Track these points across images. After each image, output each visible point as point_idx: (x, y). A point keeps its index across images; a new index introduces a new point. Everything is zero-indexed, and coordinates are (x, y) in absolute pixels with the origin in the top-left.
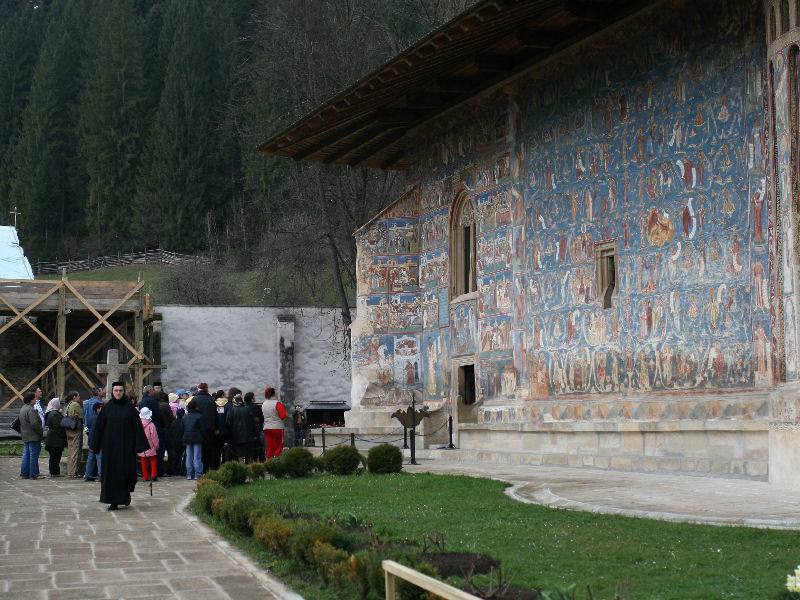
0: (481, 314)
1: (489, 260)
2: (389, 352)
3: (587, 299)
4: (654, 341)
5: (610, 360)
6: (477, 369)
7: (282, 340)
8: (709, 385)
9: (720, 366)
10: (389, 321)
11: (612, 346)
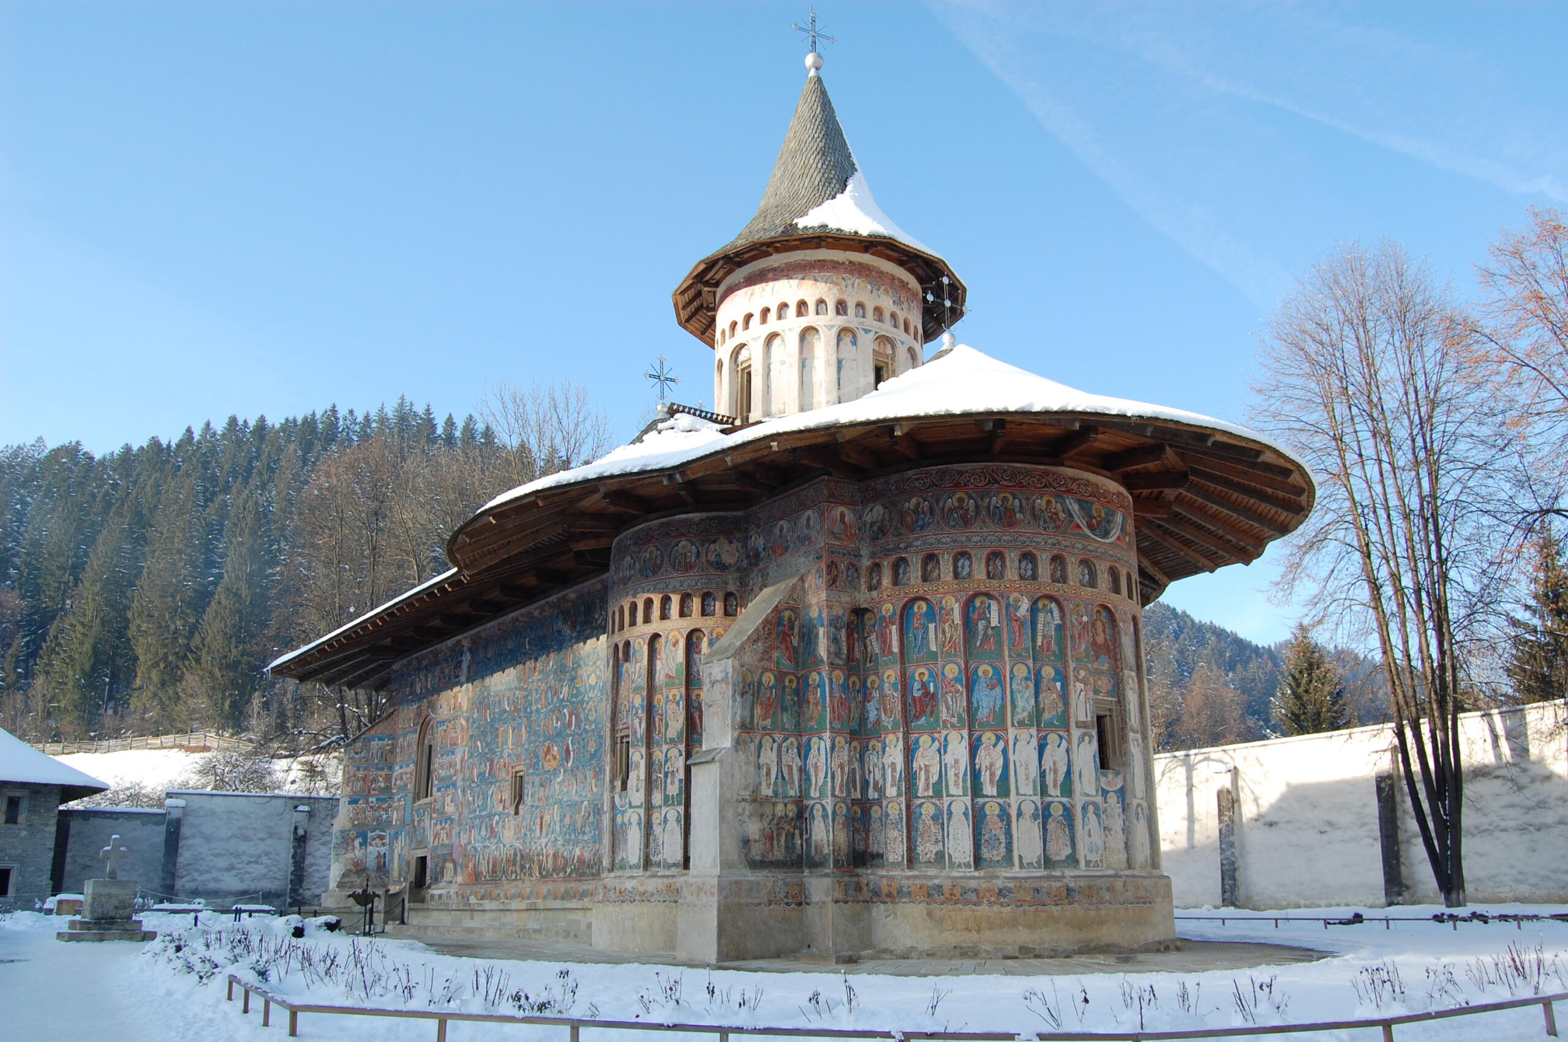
0: (434, 815)
1: (442, 773)
2: (364, 844)
3: (504, 808)
4: (544, 841)
5: (515, 855)
6: (428, 859)
7: (296, 828)
8: (574, 875)
9: (581, 860)
10: (366, 818)
11: (518, 845)
